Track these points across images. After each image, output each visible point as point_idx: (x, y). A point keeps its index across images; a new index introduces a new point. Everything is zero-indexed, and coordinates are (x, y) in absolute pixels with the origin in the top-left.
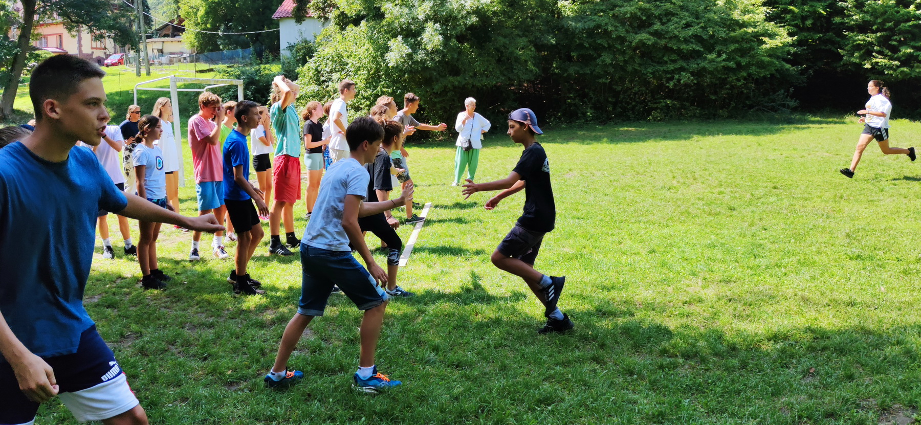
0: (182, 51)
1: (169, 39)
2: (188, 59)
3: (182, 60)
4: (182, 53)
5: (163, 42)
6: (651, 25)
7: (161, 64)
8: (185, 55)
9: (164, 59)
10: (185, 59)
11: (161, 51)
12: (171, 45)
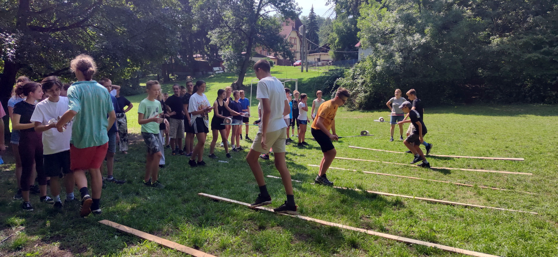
0: (329, 59)
1: (324, 53)
2: (331, 63)
3: (328, 64)
4: (328, 61)
5: (320, 55)
6: (542, 48)
7: (318, 66)
8: (330, 62)
9: (320, 63)
10: (330, 63)
11: (319, 60)
12: (324, 57)
